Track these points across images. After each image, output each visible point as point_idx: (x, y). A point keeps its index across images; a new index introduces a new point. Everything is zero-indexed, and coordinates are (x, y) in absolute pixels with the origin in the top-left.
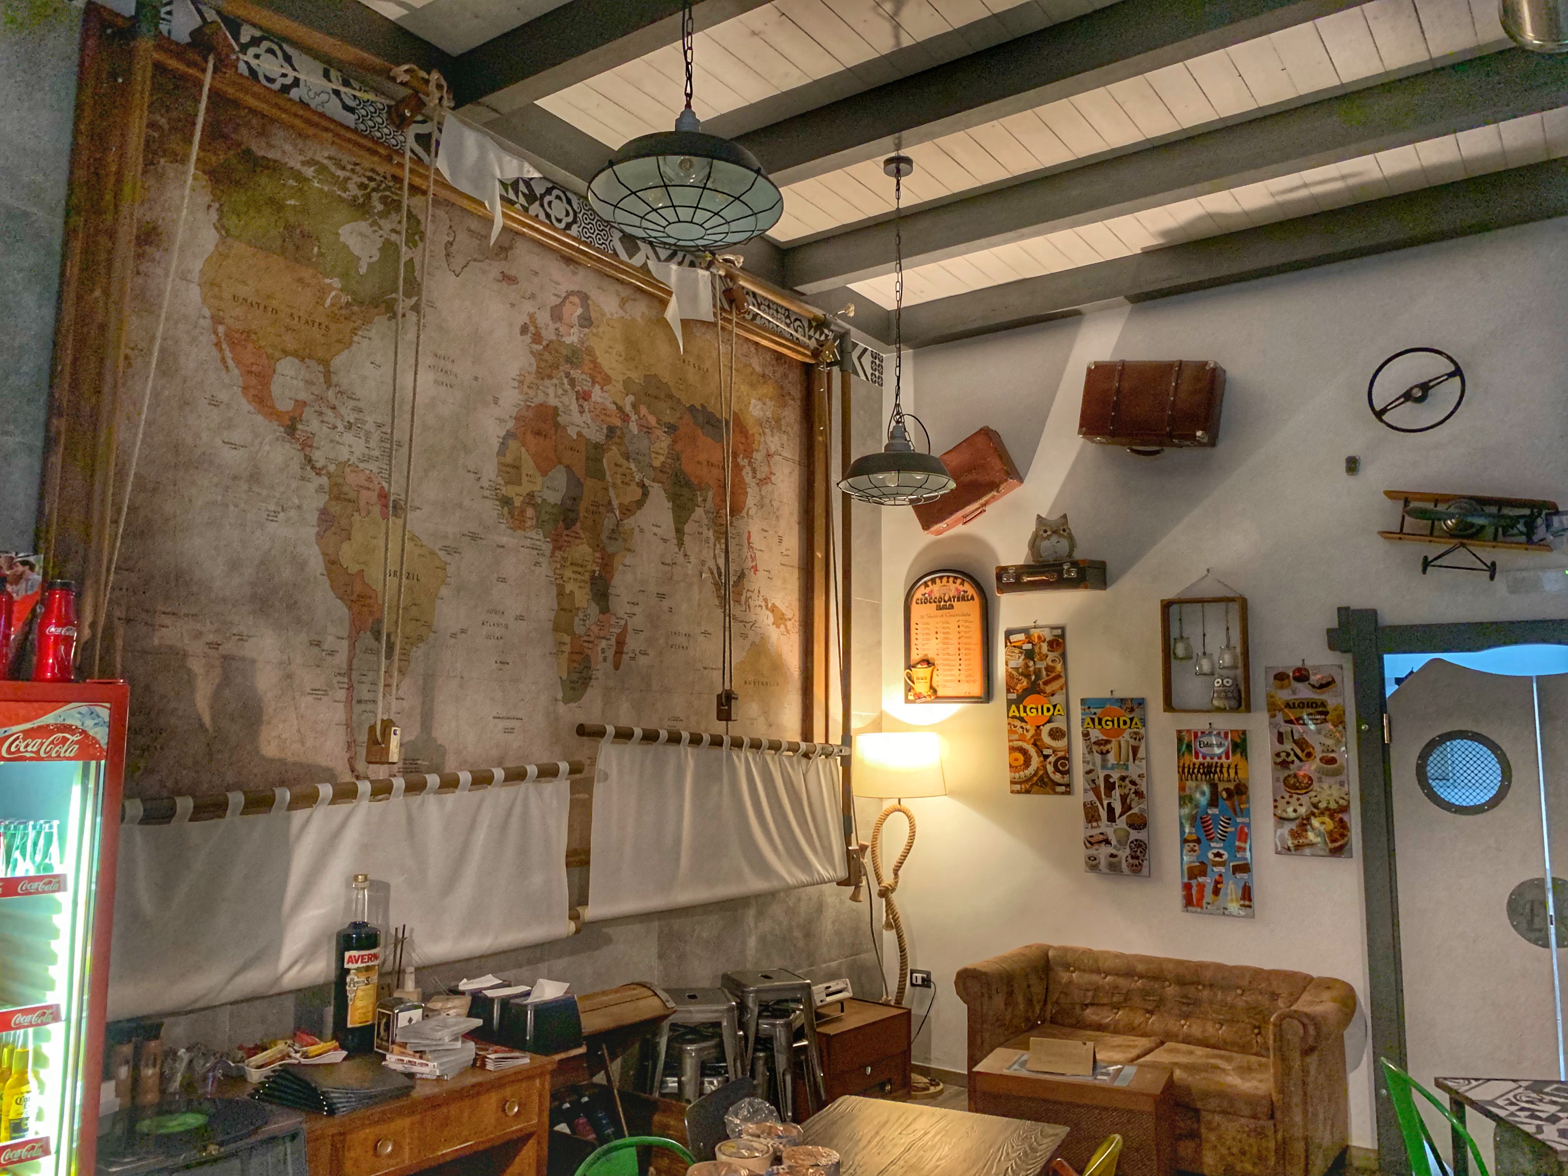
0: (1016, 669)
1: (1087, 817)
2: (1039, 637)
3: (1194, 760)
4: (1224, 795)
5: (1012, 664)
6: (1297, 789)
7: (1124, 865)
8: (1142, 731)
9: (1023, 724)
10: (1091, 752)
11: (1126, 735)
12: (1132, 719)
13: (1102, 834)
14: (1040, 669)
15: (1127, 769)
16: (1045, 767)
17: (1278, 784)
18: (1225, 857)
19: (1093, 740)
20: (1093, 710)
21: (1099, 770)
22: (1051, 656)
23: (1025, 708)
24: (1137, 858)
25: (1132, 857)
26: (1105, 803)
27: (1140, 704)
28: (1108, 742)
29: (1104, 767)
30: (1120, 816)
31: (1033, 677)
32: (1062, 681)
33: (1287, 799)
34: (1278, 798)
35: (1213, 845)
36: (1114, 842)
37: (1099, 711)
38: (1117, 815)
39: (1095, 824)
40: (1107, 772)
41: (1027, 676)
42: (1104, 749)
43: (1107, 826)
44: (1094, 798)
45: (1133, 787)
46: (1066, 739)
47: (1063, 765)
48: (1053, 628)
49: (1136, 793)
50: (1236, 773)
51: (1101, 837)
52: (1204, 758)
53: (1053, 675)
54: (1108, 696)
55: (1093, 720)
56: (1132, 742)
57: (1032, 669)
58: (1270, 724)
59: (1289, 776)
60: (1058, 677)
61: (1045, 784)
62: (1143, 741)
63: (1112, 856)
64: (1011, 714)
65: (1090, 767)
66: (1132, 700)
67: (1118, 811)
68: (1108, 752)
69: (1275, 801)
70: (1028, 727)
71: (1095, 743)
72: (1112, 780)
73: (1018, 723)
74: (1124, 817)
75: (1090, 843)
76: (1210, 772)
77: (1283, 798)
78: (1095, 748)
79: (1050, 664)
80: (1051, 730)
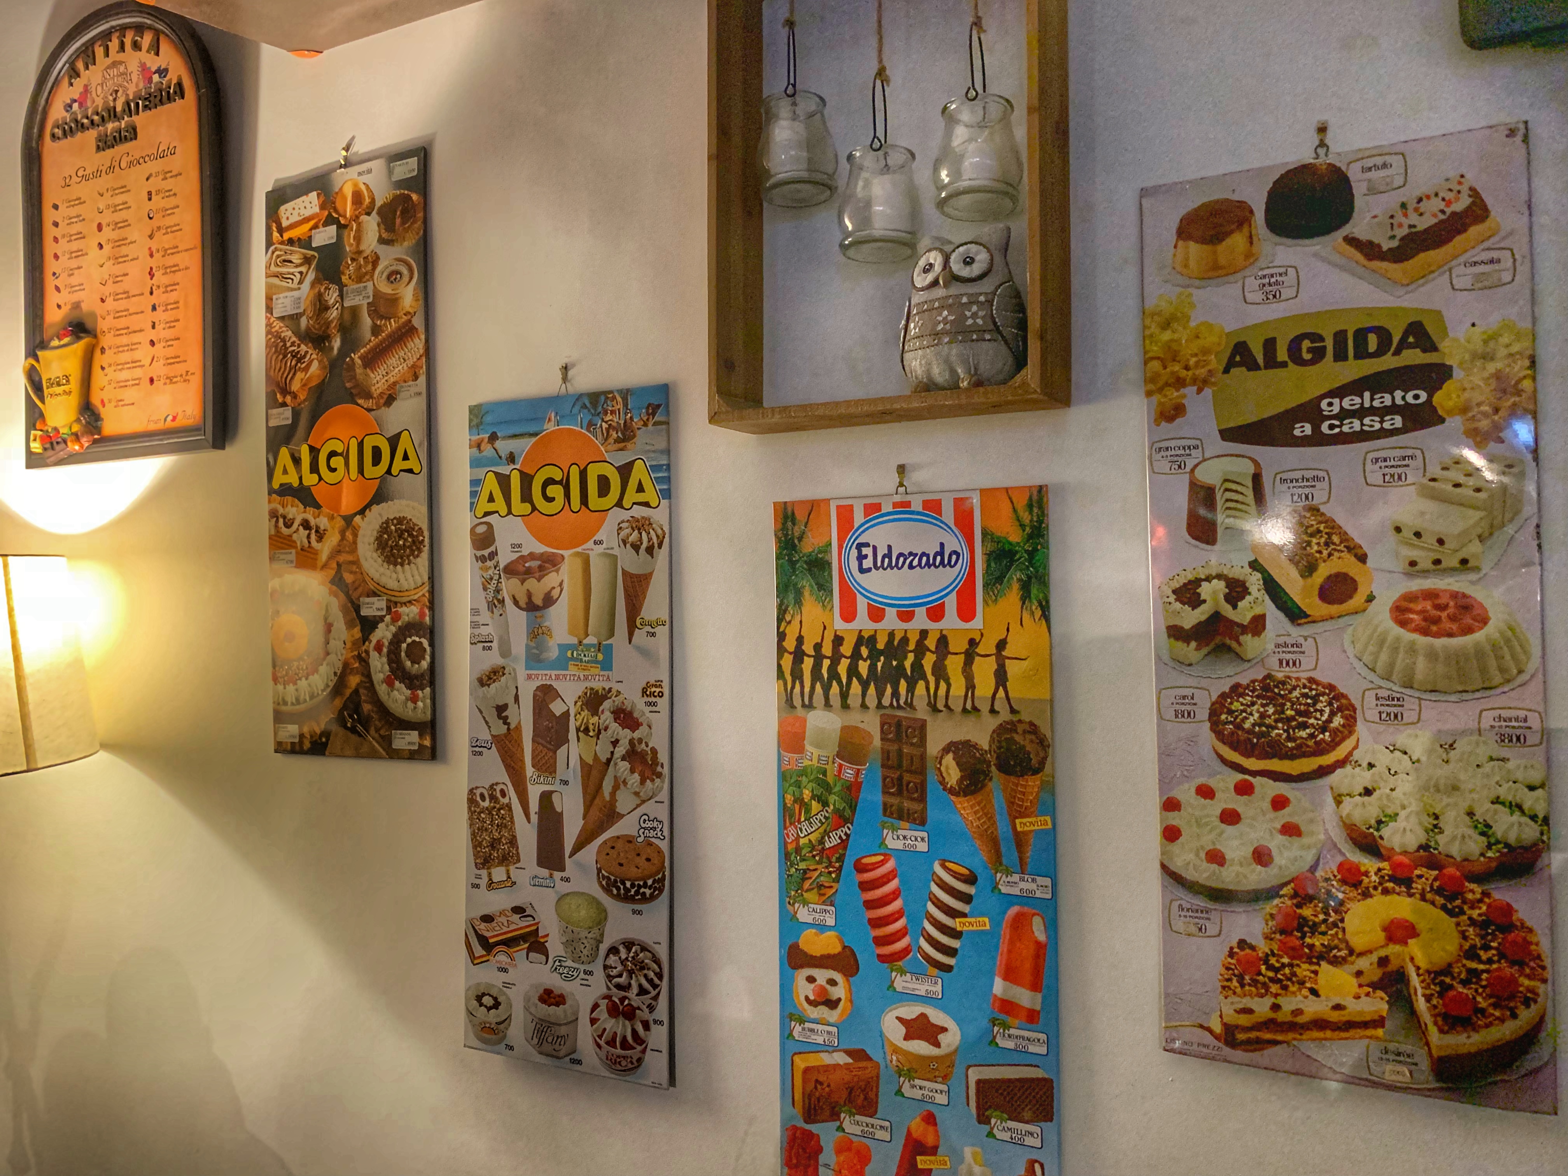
0: (294, 318)
1: (476, 845)
2: (357, 197)
3: (839, 625)
4: (953, 774)
5: (285, 304)
6: (1275, 750)
7: (585, 1035)
8: (659, 516)
9: (309, 515)
10: (496, 603)
11: (607, 532)
12: (625, 471)
13: (518, 910)
14: (354, 311)
15: (607, 665)
16: (364, 661)
17: (1185, 729)
18: (951, 1039)
19: (505, 557)
20: (504, 446)
21: (522, 672)
22: (389, 256)
23: (314, 451)
24: (630, 1014)
25: (614, 1011)
26: (534, 793)
27: (653, 409)
28: (549, 563)
29: (535, 659)
30: (579, 847)
31: (337, 343)
32: (417, 344)
33: (1227, 799)
34: (1185, 793)
35: (902, 983)
36: (555, 947)
37: (521, 447)
38: (569, 843)
39: (499, 873)
40: (545, 677)
41: (319, 340)
42: (538, 588)
43: (536, 882)
44: (502, 776)
45: (625, 735)
46: (423, 560)
47: (415, 653)
48: (396, 156)
49: (634, 755)
50: (1001, 677)
51: (519, 924)
52: (876, 614)
53: (391, 326)
54: (551, 384)
55: (504, 481)
56: (630, 561)
57: (334, 314)
58: (1157, 448)
59: (1236, 690)
60: (406, 332)
61: (365, 722)
62: (662, 555)
63: (550, 997)
64: (279, 479)
65: (494, 659)
66: (626, 393)
67: (572, 829)
68: (549, 601)
69: (1171, 805)
70: (323, 522)
71: (510, 570)
72: (557, 708)
73: (295, 511)
74: (590, 853)
75: (483, 941)
76: (895, 675)
77: (1206, 792)
78: (509, 587)
79: (385, 288)
80: (384, 528)
